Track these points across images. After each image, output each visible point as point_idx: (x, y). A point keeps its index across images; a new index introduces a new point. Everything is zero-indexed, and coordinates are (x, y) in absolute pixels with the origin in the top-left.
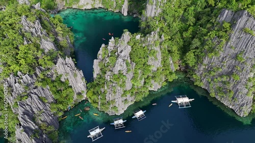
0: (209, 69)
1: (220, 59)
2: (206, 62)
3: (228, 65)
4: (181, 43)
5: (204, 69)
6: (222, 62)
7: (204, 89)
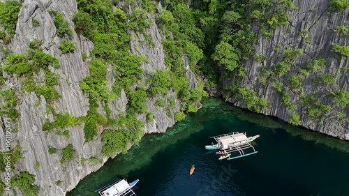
0: (272, 64)
1: (293, 29)
2: (260, 51)
3: (313, 35)
4: (201, 36)
5: (260, 70)
6: (297, 35)
7: (269, 116)
